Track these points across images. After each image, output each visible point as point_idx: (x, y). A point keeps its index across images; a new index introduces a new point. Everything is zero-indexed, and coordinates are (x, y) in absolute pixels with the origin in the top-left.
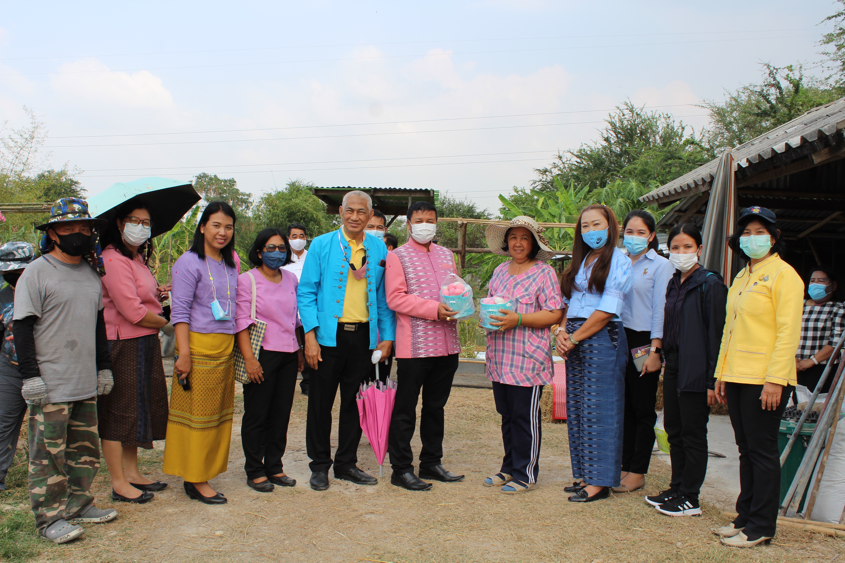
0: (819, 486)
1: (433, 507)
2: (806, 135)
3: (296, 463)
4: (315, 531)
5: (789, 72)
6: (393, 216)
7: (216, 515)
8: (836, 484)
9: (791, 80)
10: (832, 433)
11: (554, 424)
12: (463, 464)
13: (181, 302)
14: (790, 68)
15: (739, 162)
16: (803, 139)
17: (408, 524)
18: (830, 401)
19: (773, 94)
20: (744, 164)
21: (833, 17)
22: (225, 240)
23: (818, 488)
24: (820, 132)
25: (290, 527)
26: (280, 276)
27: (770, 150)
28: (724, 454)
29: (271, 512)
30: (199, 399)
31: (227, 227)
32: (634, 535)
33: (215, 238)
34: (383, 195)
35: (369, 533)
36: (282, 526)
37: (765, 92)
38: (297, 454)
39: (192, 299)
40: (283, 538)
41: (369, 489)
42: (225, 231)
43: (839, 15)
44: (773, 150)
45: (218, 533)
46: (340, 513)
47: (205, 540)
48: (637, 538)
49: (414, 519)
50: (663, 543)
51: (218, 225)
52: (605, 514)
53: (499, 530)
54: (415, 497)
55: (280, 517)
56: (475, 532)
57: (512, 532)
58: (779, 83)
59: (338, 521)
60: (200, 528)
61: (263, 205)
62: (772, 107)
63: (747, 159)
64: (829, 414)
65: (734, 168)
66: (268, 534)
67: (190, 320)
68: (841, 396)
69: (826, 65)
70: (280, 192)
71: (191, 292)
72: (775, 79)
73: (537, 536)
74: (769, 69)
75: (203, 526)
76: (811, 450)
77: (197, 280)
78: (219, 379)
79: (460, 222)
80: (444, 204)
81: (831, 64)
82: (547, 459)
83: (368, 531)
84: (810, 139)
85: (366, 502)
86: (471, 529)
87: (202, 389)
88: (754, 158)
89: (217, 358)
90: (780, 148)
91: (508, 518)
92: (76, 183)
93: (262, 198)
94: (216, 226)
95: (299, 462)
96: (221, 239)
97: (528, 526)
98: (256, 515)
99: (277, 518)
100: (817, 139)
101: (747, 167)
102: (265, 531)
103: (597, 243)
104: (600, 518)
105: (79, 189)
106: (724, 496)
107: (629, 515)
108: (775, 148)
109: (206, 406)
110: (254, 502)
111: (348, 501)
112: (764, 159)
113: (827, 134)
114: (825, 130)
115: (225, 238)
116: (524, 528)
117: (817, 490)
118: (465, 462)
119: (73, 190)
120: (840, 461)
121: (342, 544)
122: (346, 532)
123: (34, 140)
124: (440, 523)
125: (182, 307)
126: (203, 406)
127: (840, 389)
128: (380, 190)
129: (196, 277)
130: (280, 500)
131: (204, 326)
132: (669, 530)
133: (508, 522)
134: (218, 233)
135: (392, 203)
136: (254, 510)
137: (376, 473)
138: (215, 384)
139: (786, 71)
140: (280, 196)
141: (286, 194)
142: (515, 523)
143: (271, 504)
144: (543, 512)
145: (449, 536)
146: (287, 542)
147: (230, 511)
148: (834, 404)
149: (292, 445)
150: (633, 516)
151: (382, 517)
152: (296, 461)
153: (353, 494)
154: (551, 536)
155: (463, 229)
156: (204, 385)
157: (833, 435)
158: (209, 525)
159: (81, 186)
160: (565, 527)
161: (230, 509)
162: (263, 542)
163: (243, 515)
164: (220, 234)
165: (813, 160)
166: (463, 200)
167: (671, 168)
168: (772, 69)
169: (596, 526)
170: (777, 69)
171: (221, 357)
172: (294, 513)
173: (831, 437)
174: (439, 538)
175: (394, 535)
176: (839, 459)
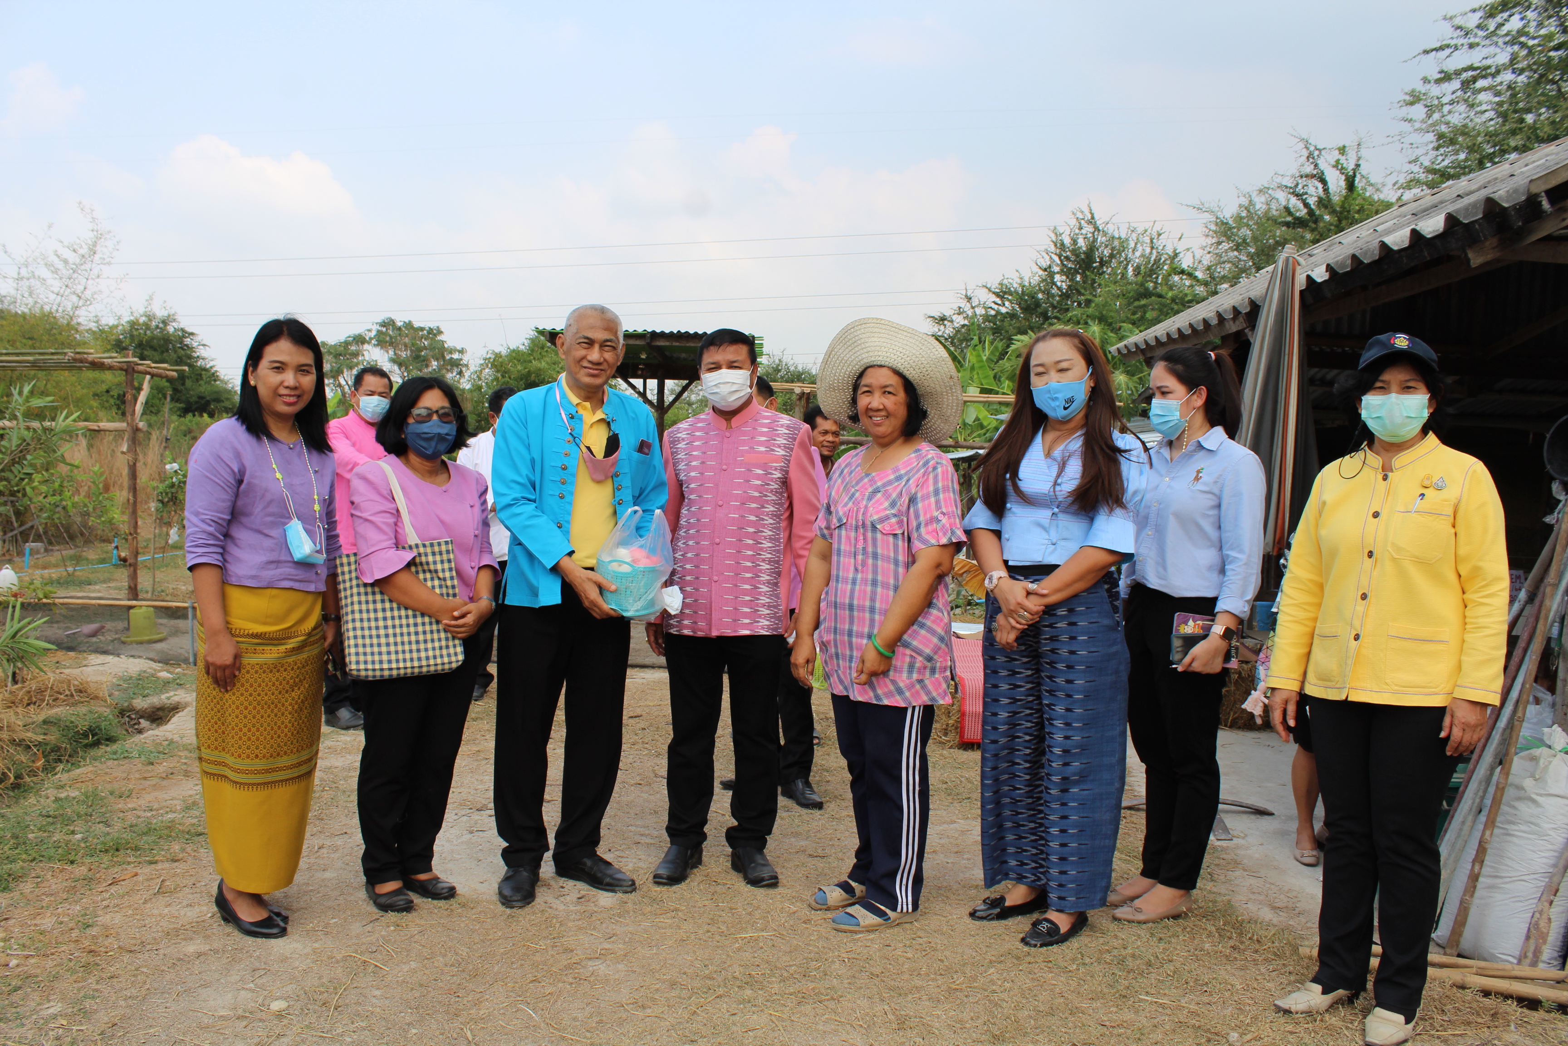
0: (1475, 887)
1: (727, 942)
2: (1457, 211)
3: (470, 836)
4: (477, 1003)
5: (1340, 157)
6: (686, 382)
7: (284, 959)
8: (1506, 883)
9: (1342, 168)
10: (1501, 786)
11: (961, 752)
12: (793, 840)
13: (203, 521)
14: (1342, 150)
15: (1309, 273)
16: (1451, 219)
17: (673, 984)
18: (1498, 724)
19: (1314, 190)
20: (1320, 275)
21: (1432, 50)
22: (299, 396)
23: (1473, 892)
24: (1490, 203)
25: (428, 992)
26: (446, 476)
27: (1375, 244)
28: (1269, 807)
29: (396, 953)
30: (241, 725)
31: (301, 369)
32: (1137, 1012)
33: (276, 393)
34: (667, 344)
35: (588, 1009)
36: (412, 989)
37: (1300, 187)
38: (476, 816)
39: (228, 517)
40: (408, 1019)
41: (605, 899)
42: (295, 377)
43: (1441, 48)
44: (1383, 245)
45: (277, 1006)
46: (538, 958)
47: (245, 1023)
48: (1144, 1021)
49: (685, 973)
50: (1200, 1032)
51: (280, 367)
52: (1074, 960)
53: (859, 1002)
54: (693, 917)
55: (413, 965)
56: (808, 1008)
57: (886, 1007)
58: (1323, 173)
59: (530, 977)
60: (243, 992)
61: (487, 370)
62: (1311, 213)
63: (1328, 266)
64: (1496, 748)
65: (1300, 282)
66: (378, 1010)
67: (225, 560)
68: (1520, 714)
69: (1407, 140)
70: (514, 351)
71: (223, 501)
72: (1316, 165)
73: (938, 1017)
74: (1307, 148)
75: (250, 990)
76: (1461, 819)
77: (238, 477)
78: (284, 683)
79: (798, 391)
80: (779, 371)
81: (1416, 138)
82: (952, 826)
83: (588, 1004)
84: (1464, 218)
85: (594, 929)
86: (802, 999)
87: (246, 703)
88: (1342, 264)
89: (278, 639)
90: (1398, 239)
91: (877, 970)
92: (192, 334)
93: (485, 359)
94: (277, 368)
95: (477, 834)
96: (290, 396)
97: (918, 989)
98: (365, 962)
99: (406, 968)
100: (1480, 216)
101: (1325, 281)
102: (374, 1001)
103: (1065, 408)
104: (1065, 970)
105: (195, 344)
106: (1282, 896)
107: (1122, 961)
108: (1389, 240)
109: (258, 739)
110: (369, 928)
111: (558, 925)
112: (1361, 262)
113: (1506, 205)
114: (1500, 197)
115: (297, 392)
116: (910, 996)
117: (1472, 896)
118: (796, 835)
119: (187, 345)
120: (1514, 839)
121: (527, 1037)
122: (541, 1005)
123: (97, 257)
124: (738, 983)
125: (204, 532)
126: (249, 739)
127: (1517, 702)
128: (662, 335)
129: (236, 470)
130: (423, 922)
131: (253, 573)
132: (1205, 999)
133: (876, 981)
134: (282, 382)
135: (685, 359)
136: (364, 947)
137: (623, 860)
138: (276, 692)
139: (1336, 155)
140: (516, 356)
141: (523, 353)
142: (893, 983)
143: (402, 933)
144: (947, 953)
145: (755, 1017)
146: (414, 1031)
147: (314, 951)
148: (1505, 730)
149: (470, 798)
150: (1130, 963)
151: (621, 967)
152: (471, 832)
153: (572, 908)
154: (966, 1016)
155: (803, 402)
156: (251, 695)
157: (1503, 789)
158: (263, 987)
159: (198, 338)
160: (994, 992)
161: (316, 945)
162: (364, 1029)
163: (338, 962)
164: (286, 384)
165: (1468, 261)
166: (810, 366)
167: (1145, 313)
168: (1312, 148)
169: (1057, 990)
170: (1320, 150)
171: (290, 638)
172: (445, 956)
173: (1499, 794)
174: (734, 1024)
175: (640, 1014)
176: (1513, 835)
